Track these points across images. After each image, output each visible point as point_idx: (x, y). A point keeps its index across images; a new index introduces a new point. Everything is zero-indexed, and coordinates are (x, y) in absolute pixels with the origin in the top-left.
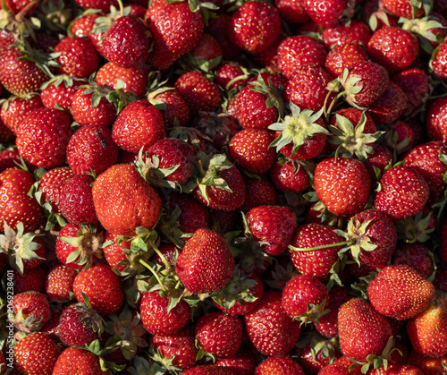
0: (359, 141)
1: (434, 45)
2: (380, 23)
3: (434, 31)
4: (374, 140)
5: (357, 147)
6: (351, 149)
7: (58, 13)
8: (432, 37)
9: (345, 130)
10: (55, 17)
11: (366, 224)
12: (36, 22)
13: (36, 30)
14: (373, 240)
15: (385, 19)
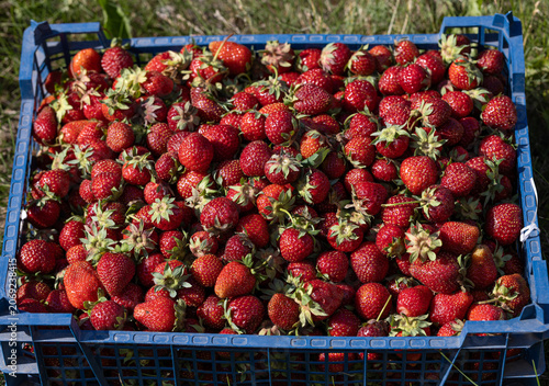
0: (431, 146)
1: (483, 104)
2: (448, 90)
3: (483, 95)
4: (440, 145)
5: (429, 150)
6: (425, 151)
7: (234, 86)
8: (482, 99)
9: (422, 137)
10: (231, 88)
11: (433, 190)
12: (219, 86)
13: (218, 91)
14: (438, 199)
15: (451, 89)
